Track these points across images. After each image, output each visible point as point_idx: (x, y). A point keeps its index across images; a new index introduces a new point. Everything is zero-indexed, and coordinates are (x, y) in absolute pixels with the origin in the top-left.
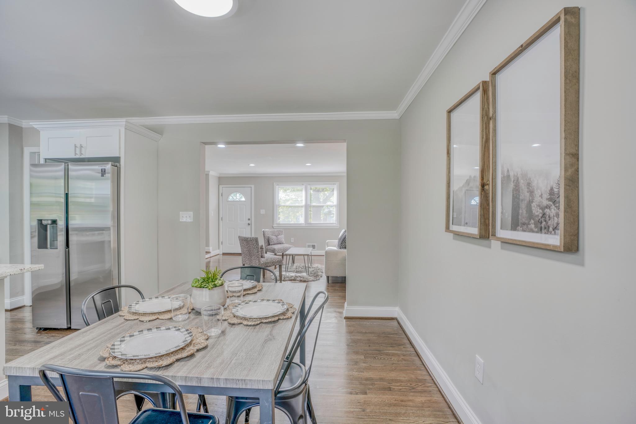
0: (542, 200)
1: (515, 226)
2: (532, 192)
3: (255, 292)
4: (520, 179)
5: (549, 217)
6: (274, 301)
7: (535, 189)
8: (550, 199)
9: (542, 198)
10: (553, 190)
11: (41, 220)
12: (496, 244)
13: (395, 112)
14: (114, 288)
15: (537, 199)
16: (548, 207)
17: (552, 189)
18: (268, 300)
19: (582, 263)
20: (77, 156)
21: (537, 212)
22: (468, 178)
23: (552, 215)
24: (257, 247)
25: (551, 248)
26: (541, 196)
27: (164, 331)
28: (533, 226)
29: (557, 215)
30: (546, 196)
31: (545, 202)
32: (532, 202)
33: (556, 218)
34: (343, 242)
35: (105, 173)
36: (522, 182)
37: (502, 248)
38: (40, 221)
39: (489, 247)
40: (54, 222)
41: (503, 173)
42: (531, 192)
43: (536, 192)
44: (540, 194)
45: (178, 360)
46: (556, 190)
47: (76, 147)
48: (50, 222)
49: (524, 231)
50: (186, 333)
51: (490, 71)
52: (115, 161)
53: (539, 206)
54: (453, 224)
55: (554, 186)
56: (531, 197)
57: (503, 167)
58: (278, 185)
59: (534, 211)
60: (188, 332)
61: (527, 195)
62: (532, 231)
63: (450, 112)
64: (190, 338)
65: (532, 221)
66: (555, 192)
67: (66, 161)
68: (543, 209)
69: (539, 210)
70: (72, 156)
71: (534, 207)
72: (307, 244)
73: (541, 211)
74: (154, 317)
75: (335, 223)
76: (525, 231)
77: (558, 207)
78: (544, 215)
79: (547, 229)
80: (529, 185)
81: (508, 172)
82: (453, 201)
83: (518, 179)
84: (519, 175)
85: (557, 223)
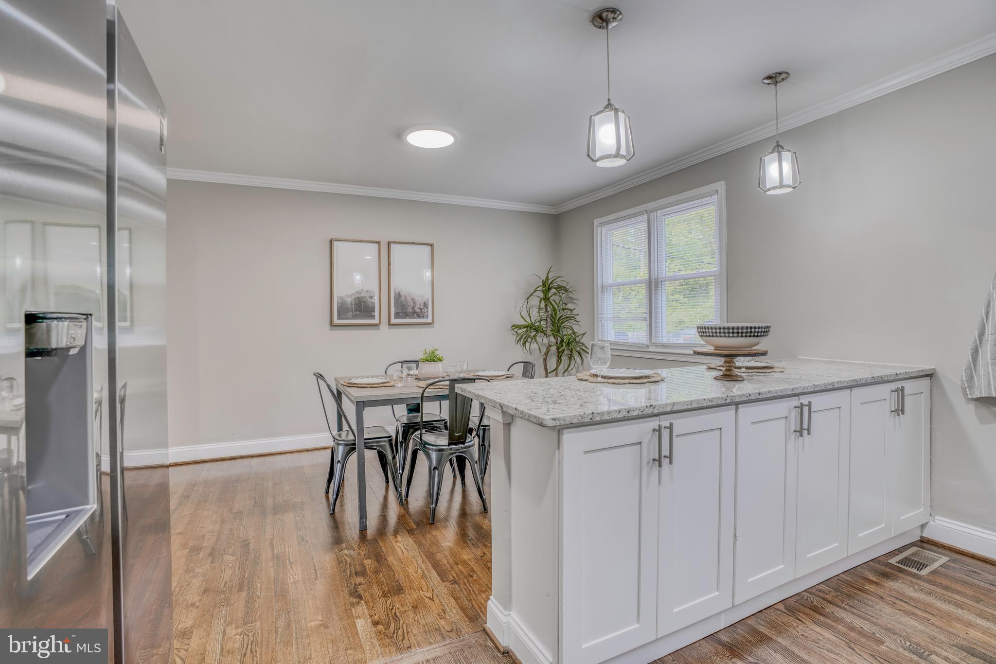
5: (424, 312)
7: (417, 302)
8: (424, 306)
12: (384, 326)
15: (418, 306)
16: (423, 308)
17: (425, 302)
19: (433, 327)
22: (359, 290)
26: (420, 305)
28: (416, 316)
29: (427, 312)
30: (423, 305)
31: (422, 307)
32: (415, 306)
36: (408, 298)
37: (390, 328)
42: (415, 303)
46: (427, 303)
49: (410, 318)
53: (419, 308)
57: (395, 289)
61: (412, 304)
62: (415, 318)
63: (334, 240)
65: (415, 314)
68: (421, 309)
76: (412, 318)
77: (428, 309)
78: (421, 312)
79: (423, 317)
80: (413, 300)
81: (399, 292)
82: (338, 303)
83: (406, 297)
84: (407, 294)
85: (428, 315)
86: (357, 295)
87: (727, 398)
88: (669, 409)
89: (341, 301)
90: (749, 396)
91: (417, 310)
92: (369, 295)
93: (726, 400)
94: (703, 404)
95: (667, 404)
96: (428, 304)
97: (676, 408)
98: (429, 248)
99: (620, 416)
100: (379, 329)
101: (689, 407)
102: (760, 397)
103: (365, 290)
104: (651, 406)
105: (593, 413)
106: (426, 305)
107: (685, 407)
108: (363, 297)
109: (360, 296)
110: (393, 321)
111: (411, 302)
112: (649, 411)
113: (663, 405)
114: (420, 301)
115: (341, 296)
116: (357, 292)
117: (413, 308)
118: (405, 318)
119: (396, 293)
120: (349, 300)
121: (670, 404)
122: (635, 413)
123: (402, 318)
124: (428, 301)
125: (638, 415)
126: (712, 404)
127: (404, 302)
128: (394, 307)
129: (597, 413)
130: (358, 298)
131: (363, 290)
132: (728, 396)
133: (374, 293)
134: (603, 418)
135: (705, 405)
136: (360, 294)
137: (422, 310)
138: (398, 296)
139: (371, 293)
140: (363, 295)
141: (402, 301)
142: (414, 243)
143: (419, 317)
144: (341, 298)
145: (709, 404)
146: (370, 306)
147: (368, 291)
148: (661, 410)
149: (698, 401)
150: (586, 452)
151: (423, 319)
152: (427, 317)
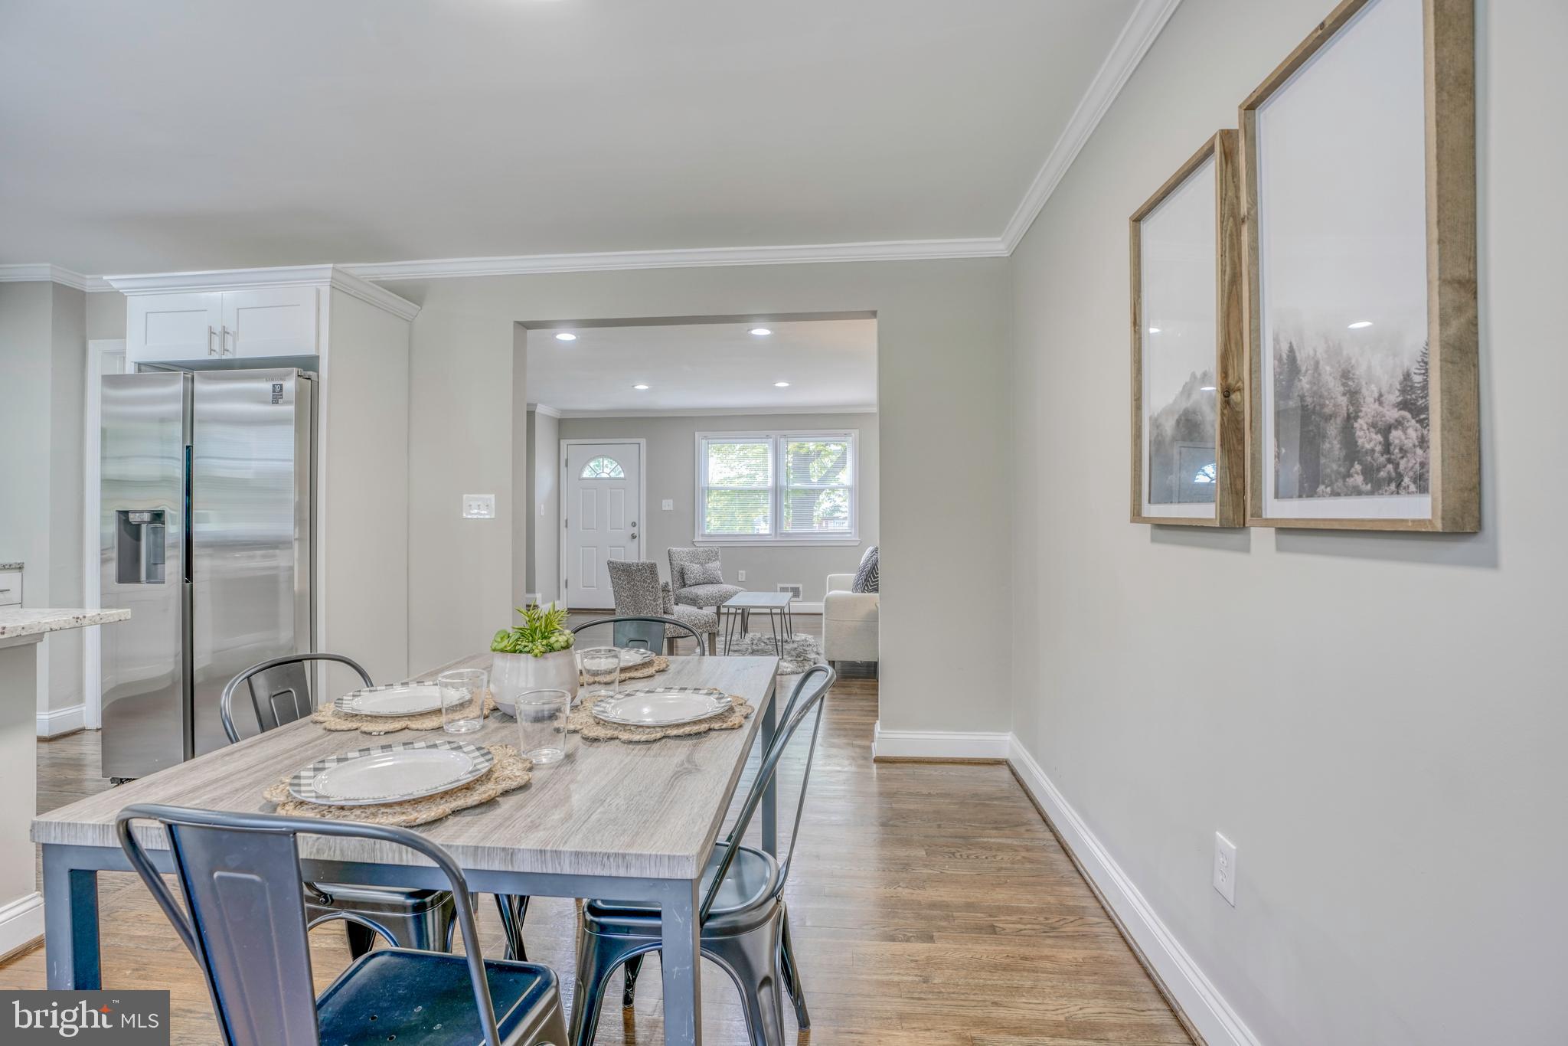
0: (1381, 409)
1: (1309, 486)
2: (1356, 393)
3: (649, 673)
4: (1321, 363)
5: (1401, 449)
6: (697, 691)
7: (1364, 383)
8: (1404, 405)
9: (1381, 404)
10: (1411, 380)
11: (126, 513)
12: (1262, 538)
13: (999, 239)
14: (300, 660)
15: (1369, 408)
16: (1399, 424)
17: (1407, 376)
18: (681, 689)
20: (215, 357)
21: (1371, 440)
22: (1187, 380)
23: (1408, 444)
24: (653, 587)
25: (1410, 527)
26: (1379, 399)
27: (424, 750)
28: (1358, 479)
29: (1423, 442)
30: (1394, 397)
31: (1392, 414)
32: (1356, 418)
33: (1419, 451)
34: (870, 577)
35: (282, 395)
36: (1327, 369)
37: (1279, 548)
38: (124, 514)
39: (1246, 549)
40: (158, 516)
41: (1278, 358)
42: (1353, 395)
43: (1364, 391)
44: (1376, 395)
45: (455, 812)
46: (1417, 379)
47: (212, 333)
48: (146, 517)
49: (1335, 494)
50: (477, 754)
51: (1240, 103)
52: (307, 365)
53: (1374, 425)
54: (1149, 502)
55: (1413, 370)
56: (1353, 405)
57: (1276, 340)
58: (706, 438)
59: (1360, 442)
60: (482, 752)
61: (1343, 401)
62: (1357, 492)
63: (1138, 219)
64: (487, 764)
65: (1358, 467)
66: (1416, 385)
67: (191, 369)
68: (1386, 430)
69: (1374, 436)
70: (202, 354)
71: (1361, 429)
72: (780, 585)
73: (1379, 438)
74: (398, 725)
75: (850, 533)
76: (1338, 495)
77: (1424, 423)
78: (1387, 447)
79: (1397, 482)
80: (1346, 375)
81: (1291, 350)
82: (1148, 441)
83: (1317, 363)
84: (1321, 354)
85: (1423, 465)
86: (1182, 402)
89: (1153, 430)
91: (1368, 439)
96: (1425, 387)
106: (1412, 399)
108: (1194, 407)
109: (1189, 402)
111: (1339, 391)
114: (1383, 375)
116: (1182, 388)
119: (1282, 361)
120: (1168, 425)
123: (1304, 494)
124: (1425, 363)
127: (1309, 400)
128: (1276, 434)
130: (1186, 412)
131: (1192, 375)
136: (1187, 395)
137: (1398, 436)
138: (1289, 370)
143: (1378, 482)
151: (1395, 500)
152: (1421, 483)
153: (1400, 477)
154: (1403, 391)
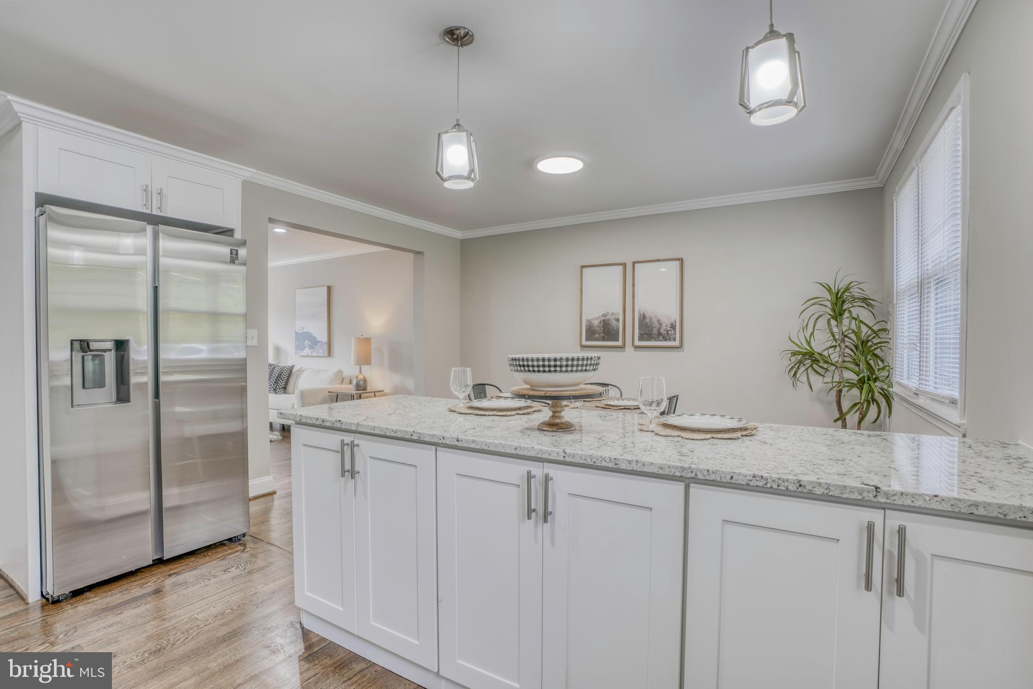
0: (666, 328)
5: (670, 335)
8: (671, 328)
12: (629, 348)
15: (664, 327)
17: (672, 323)
19: (683, 351)
23: (672, 333)
26: (666, 326)
28: (661, 339)
29: (675, 334)
30: (670, 326)
31: (669, 329)
32: (661, 328)
36: (654, 320)
37: (635, 351)
41: (639, 313)
42: (660, 324)
43: (663, 324)
46: (674, 324)
49: (655, 341)
53: (665, 330)
54: (586, 341)
57: (639, 311)
61: (658, 325)
62: (661, 340)
63: (583, 267)
65: (661, 336)
68: (667, 331)
69: (665, 332)
77: (675, 331)
78: (668, 334)
79: (670, 340)
80: (658, 321)
81: (644, 313)
82: (586, 326)
83: (651, 318)
84: (652, 316)
85: (675, 337)
86: (603, 318)
87: (413, 433)
88: (354, 428)
89: (589, 323)
90: (442, 439)
91: (662, 331)
92: (614, 317)
93: (412, 435)
94: (385, 433)
95: (352, 424)
96: (676, 325)
97: (360, 429)
98: (677, 263)
99: (318, 423)
100: (624, 351)
101: (372, 431)
102: (460, 444)
103: (610, 312)
104: (339, 421)
105: (301, 416)
106: (673, 327)
107: (369, 431)
108: (608, 320)
109: (605, 318)
110: (637, 343)
111: (657, 323)
112: (338, 425)
113: (349, 423)
114: (666, 322)
115: (589, 318)
116: (603, 315)
117: (659, 329)
118: (650, 340)
119: (641, 314)
120: (596, 323)
121: (354, 424)
122: (328, 424)
123: (647, 341)
124: (675, 322)
125: (330, 426)
126: (395, 435)
127: (649, 324)
128: (639, 329)
129: (304, 417)
130: (604, 321)
131: (608, 313)
132: (414, 432)
133: (618, 315)
134: (307, 421)
135: (388, 434)
136: (606, 317)
137: (669, 332)
138: (643, 317)
139: (615, 315)
140: (608, 317)
141: (647, 323)
142: (658, 260)
143: (665, 339)
144: (588, 321)
145: (392, 434)
146: (615, 329)
147: (613, 314)
148: (347, 427)
149: (381, 429)
150: (304, 445)
151: (669, 342)
152: (674, 340)
153: (670, 339)
154: (671, 325)
